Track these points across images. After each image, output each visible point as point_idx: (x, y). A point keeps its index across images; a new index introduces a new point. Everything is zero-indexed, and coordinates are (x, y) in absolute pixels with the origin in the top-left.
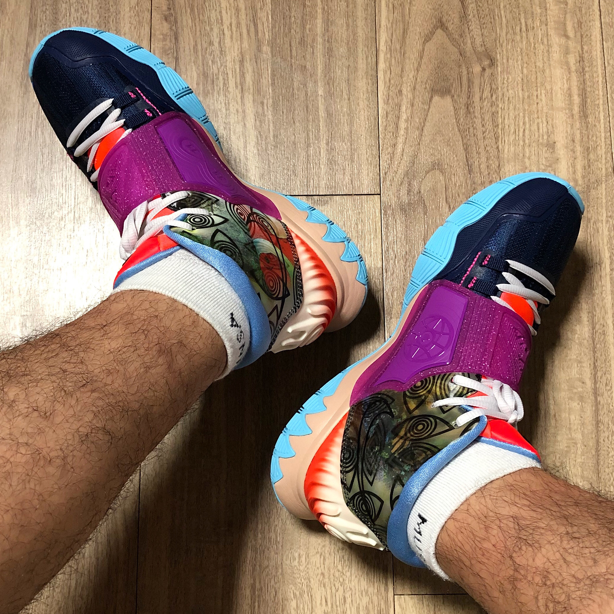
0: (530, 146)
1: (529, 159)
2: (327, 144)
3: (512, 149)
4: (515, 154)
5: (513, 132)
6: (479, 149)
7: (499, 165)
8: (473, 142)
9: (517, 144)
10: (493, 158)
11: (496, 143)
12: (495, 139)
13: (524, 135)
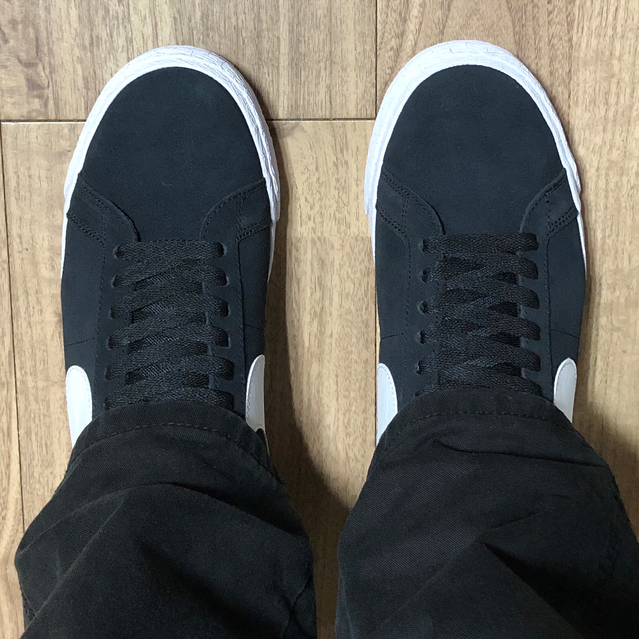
0: (623, 36)
1: (620, 59)
2: (291, 31)
3: (594, 42)
4: (597, 52)
5: (599, 13)
6: (539, 43)
7: (570, 71)
8: (530, 31)
9: (602, 34)
10: (561, 57)
11: (569, 32)
12: (568, 24)
13: (615, 18)
